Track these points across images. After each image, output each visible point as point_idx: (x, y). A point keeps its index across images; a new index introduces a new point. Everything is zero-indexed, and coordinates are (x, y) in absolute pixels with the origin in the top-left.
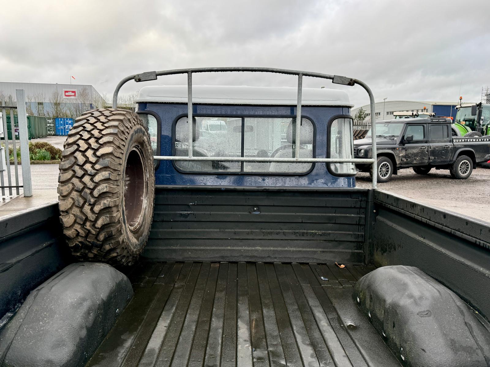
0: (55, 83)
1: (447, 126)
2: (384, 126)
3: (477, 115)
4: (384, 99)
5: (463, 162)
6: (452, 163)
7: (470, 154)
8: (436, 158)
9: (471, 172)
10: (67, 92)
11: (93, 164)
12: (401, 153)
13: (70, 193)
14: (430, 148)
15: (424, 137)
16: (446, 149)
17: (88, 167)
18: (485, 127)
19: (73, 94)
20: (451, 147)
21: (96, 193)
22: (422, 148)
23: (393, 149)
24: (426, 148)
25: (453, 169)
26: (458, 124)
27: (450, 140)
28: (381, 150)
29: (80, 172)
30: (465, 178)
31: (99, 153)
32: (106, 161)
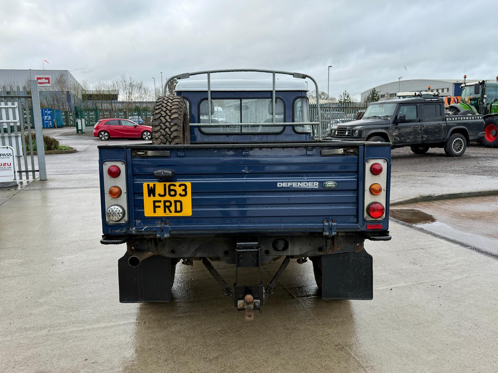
0: (28, 69)
1: (440, 105)
2: (379, 107)
3: (480, 94)
4: (399, 78)
5: (456, 139)
6: (445, 141)
7: (463, 132)
8: (430, 136)
9: (465, 150)
10: (40, 79)
11: (170, 123)
12: (394, 132)
13: (159, 137)
14: (423, 127)
15: (417, 116)
16: (438, 127)
17: (167, 124)
18: (489, 106)
19: (47, 81)
20: (443, 125)
21: (172, 136)
22: (415, 127)
23: (386, 128)
24: (419, 126)
25: (447, 147)
26: (463, 103)
27: (443, 119)
28: (374, 130)
29: (164, 127)
30: (460, 156)
31: (172, 117)
32: (176, 121)
